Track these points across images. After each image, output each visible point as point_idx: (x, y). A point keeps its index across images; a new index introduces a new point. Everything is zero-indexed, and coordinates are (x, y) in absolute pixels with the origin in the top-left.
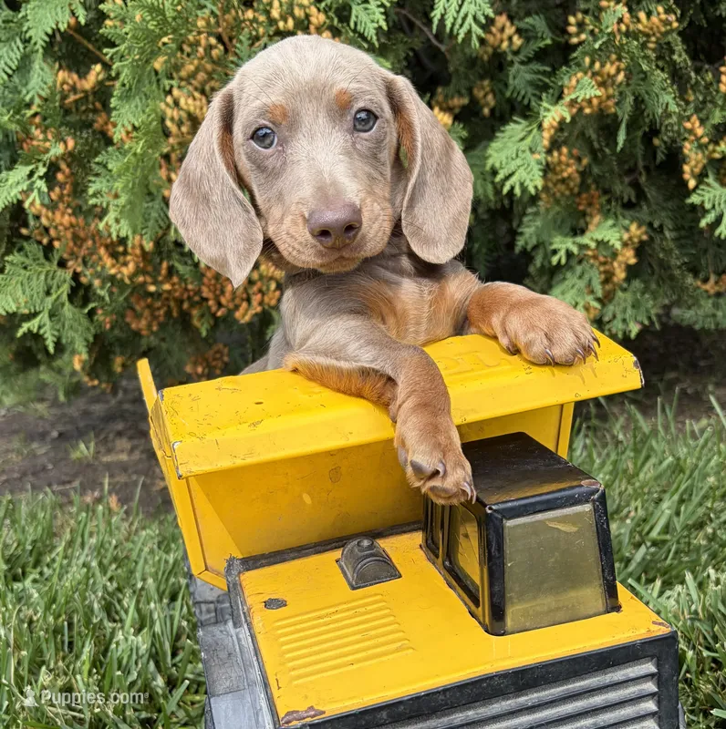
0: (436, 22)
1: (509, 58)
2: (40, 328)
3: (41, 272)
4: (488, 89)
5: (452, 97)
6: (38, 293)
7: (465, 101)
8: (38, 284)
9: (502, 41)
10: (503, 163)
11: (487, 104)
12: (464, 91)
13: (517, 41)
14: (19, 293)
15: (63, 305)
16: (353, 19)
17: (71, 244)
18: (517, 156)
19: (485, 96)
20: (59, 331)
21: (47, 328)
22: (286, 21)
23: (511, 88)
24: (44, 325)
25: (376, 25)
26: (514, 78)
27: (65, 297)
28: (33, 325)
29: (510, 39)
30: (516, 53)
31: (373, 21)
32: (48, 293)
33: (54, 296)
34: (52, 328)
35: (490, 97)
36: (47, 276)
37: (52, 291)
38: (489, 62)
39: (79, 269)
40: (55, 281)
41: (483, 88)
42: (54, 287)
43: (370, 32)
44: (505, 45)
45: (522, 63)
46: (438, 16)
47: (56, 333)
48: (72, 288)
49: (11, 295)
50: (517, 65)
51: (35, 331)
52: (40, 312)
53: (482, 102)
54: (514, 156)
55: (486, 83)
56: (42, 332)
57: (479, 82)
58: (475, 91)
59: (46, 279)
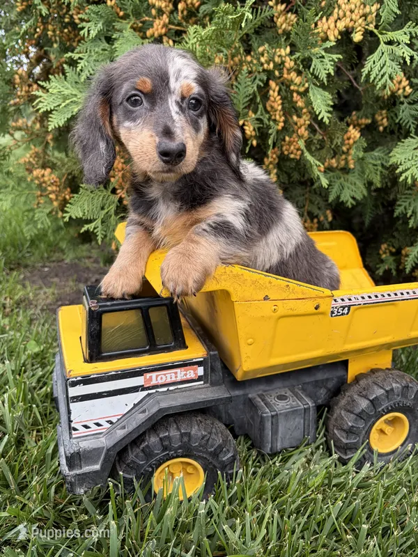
0: (364, 75)
1: (402, 99)
2: (95, 228)
3: (100, 196)
4: (385, 115)
5: (362, 118)
6: (97, 208)
7: (369, 121)
8: (98, 202)
9: (399, 89)
10: (403, 162)
11: (382, 125)
12: (369, 115)
13: (408, 90)
14: (86, 206)
15: (111, 216)
16: (313, 66)
17: (121, 180)
18: (412, 158)
19: (383, 119)
20: (105, 231)
21: (99, 229)
22: (269, 64)
23: (399, 118)
24: (98, 227)
25: (327, 72)
26: (403, 111)
27: (113, 211)
28: (91, 227)
29: (404, 88)
30: (406, 97)
31: (325, 69)
32: (103, 208)
33: (106, 211)
34: (102, 230)
35: (385, 120)
36: (103, 197)
37: (105, 207)
38: (388, 99)
39: (123, 196)
40: (108, 202)
41: (381, 115)
42: (107, 205)
43: (323, 76)
44: (401, 91)
45: (409, 103)
46: (367, 72)
47: (104, 233)
48: (117, 206)
49: (81, 207)
50: (406, 104)
51: (92, 230)
52: (96, 219)
53: (380, 123)
54: (410, 158)
55: (384, 112)
56: (95, 231)
57: (379, 111)
58: (376, 116)
59: (103, 200)
